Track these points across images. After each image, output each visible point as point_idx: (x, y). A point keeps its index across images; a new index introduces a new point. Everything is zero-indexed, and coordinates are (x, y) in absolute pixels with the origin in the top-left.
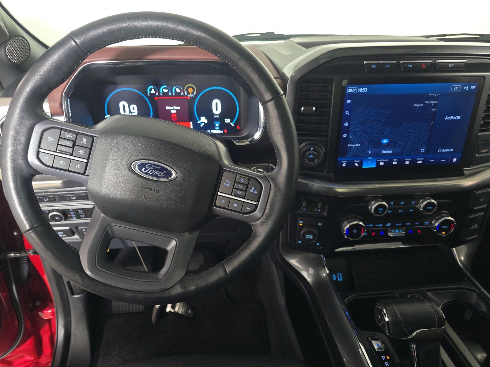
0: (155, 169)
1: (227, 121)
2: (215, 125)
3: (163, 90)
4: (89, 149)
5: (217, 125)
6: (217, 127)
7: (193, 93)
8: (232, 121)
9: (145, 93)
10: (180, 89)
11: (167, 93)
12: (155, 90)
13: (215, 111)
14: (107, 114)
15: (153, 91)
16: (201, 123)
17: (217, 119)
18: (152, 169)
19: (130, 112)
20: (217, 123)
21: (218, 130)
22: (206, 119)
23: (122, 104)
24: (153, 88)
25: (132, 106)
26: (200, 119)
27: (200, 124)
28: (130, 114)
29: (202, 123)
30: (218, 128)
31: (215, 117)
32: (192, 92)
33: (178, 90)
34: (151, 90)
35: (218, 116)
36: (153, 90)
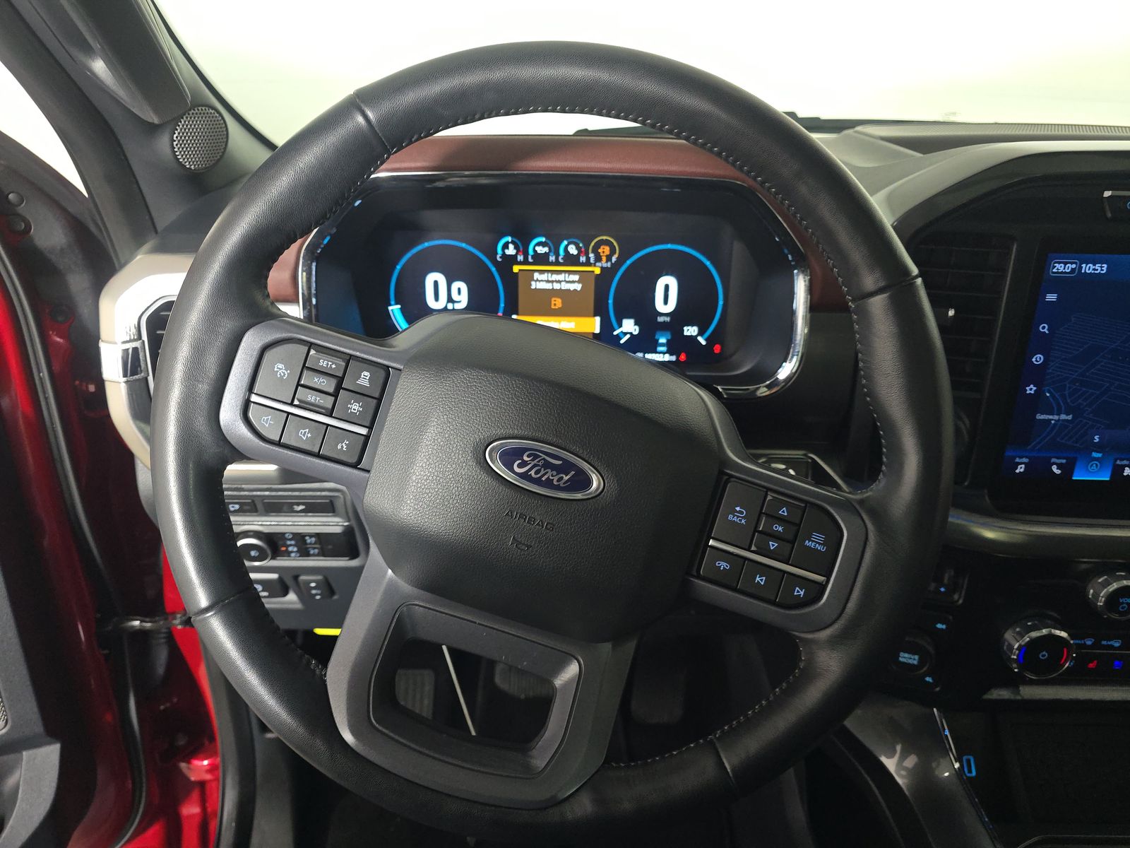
0: (547, 465)
1: (690, 331)
2: (658, 340)
3: (537, 248)
4: (375, 401)
5: (663, 340)
6: (662, 345)
7: (609, 258)
8: (701, 333)
9: (492, 254)
10: (578, 248)
11: (546, 255)
12: (516, 247)
13: (660, 307)
14: (393, 302)
15: (511, 251)
16: (621, 335)
17: (664, 327)
18: (539, 465)
19: (450, 300)
20: (662, 336)
21: (664, 353)
22: (636, 324)
23: (431, 278)
24: (513, 242)
25: (457, 285)
26: (620, 326)
27: (618, 337)
28: (450, 306)
29: (625, 334)
30: (664, 349)
31: (660, 319)
32: (607, 256)
33: (573, 250)
34: (506, 246)
35: (668, 319)
36: (511, 246)
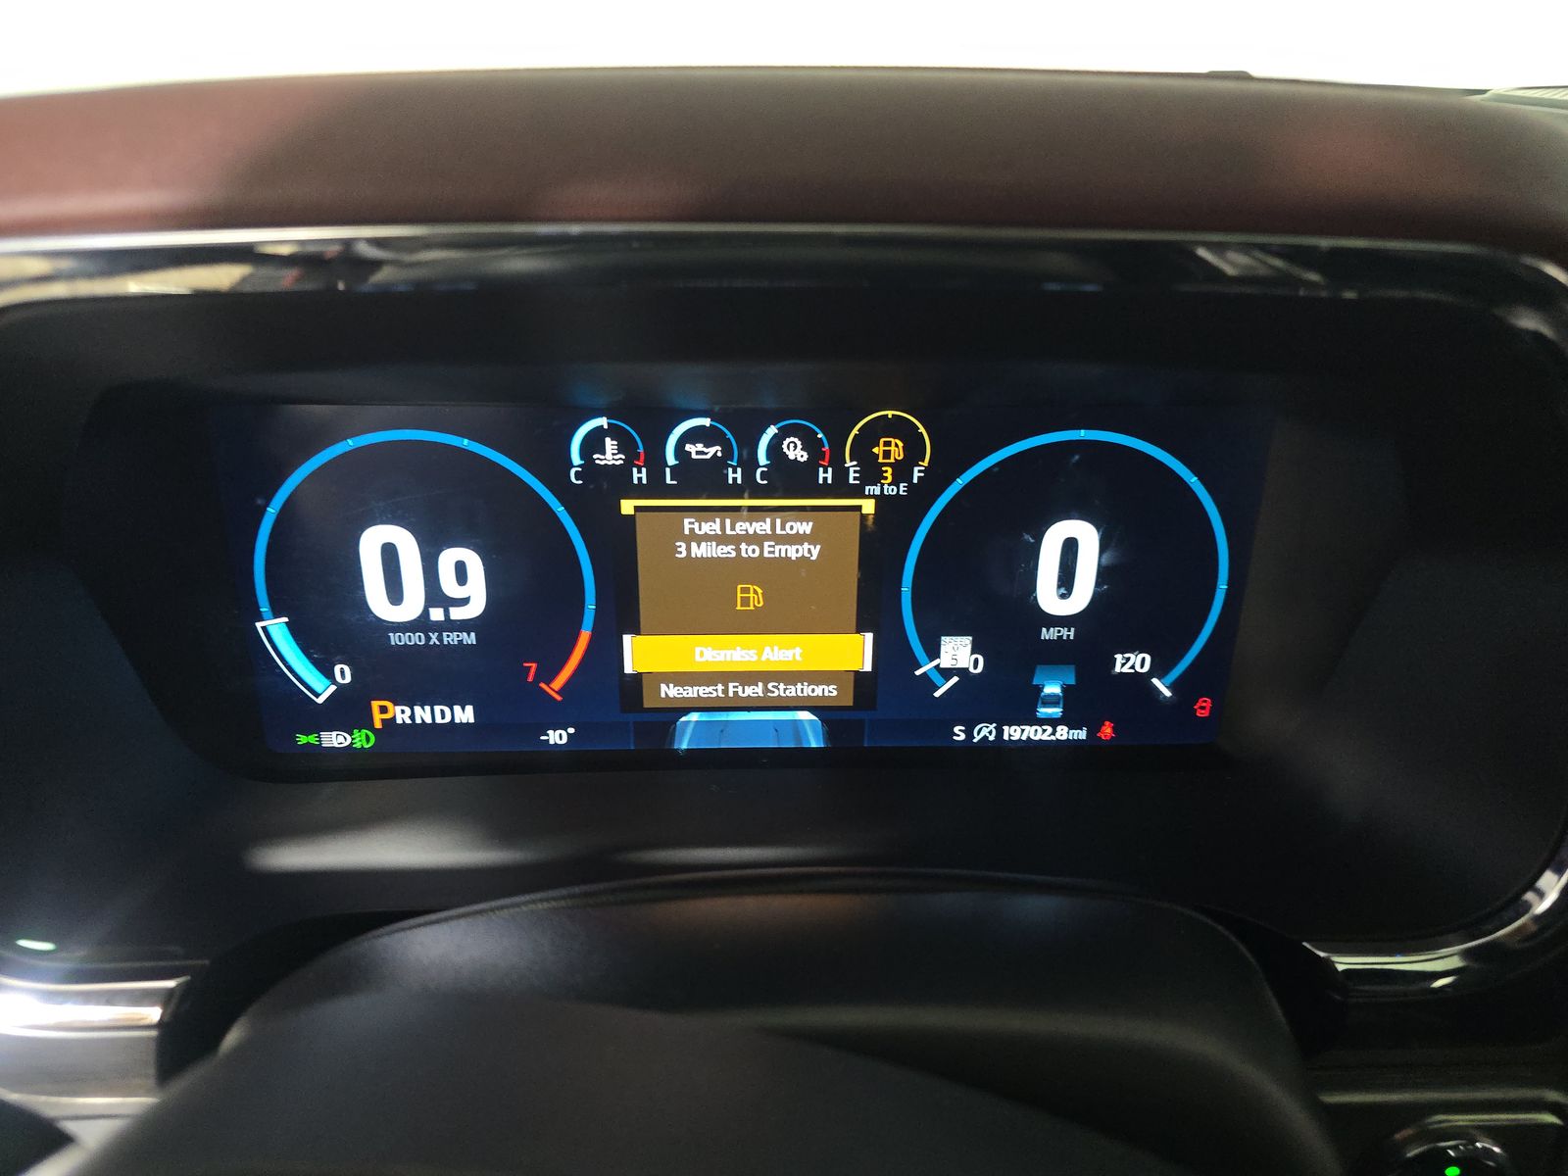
1: (1132, 662)
2: (1040, 689)
3: (688, 447)
5: (1052, 689)
6: (1051, 701)
7: (902, 471)
8: (1159, 669)
9: (553, 468)
10: (810, 443)
11: (718, 465)
12: (626, 445)
13: (1048, 597)
14: (265, 609)
15: (610, 454)
16: (936, 678)
17: (1056, 655)
19: (435, 595)
20: (1052, 679)
21: (1054, 723)
22: (977, 647)
23: (372, 541)
24: (613, 432)
25: (448, 558)
26: (934, 652)
27: (928, 684)
28: (436, 614)
29: (947, 673)
30: (1055, 711)
31: (1049, 634)
32: (895, 466)
33: (795, 451)
34: (593, 443)
35: (1068, 633)
36: (610, 444)
